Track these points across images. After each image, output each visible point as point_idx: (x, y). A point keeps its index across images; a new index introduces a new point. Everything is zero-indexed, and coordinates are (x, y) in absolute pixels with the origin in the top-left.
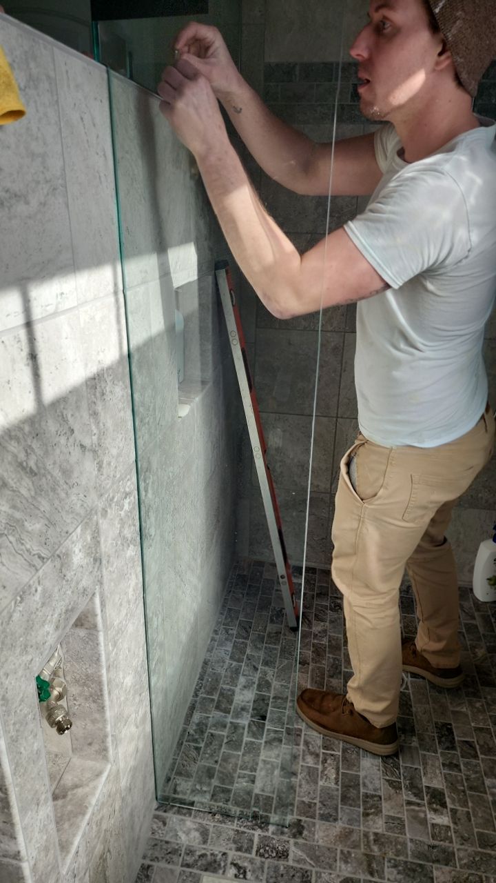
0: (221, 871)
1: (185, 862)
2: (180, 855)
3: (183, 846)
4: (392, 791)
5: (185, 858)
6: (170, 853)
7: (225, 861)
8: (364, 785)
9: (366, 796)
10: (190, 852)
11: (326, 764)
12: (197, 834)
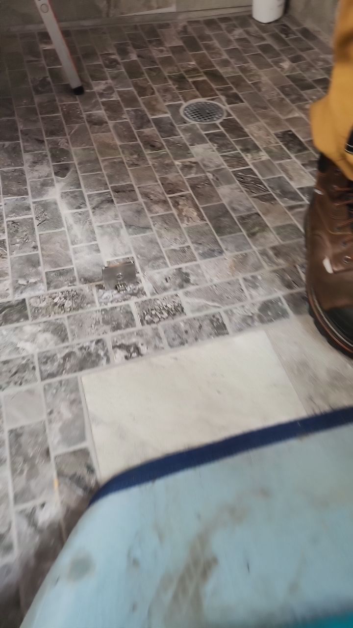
0: (104, 361)
1: (45, 374)
2: (34, 368)
3: (33, 356)
4: (267, 204)
5: (43, 368)
6: (16, 373)
7: (103, 349)
8: (234, 210)
9: (242, 218)
10: (47, 359)
11: (180, 207)
12: (48, 335)
